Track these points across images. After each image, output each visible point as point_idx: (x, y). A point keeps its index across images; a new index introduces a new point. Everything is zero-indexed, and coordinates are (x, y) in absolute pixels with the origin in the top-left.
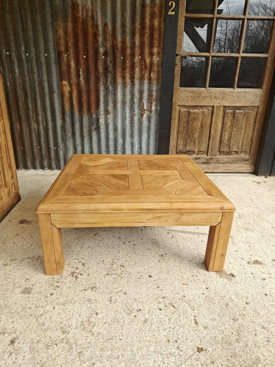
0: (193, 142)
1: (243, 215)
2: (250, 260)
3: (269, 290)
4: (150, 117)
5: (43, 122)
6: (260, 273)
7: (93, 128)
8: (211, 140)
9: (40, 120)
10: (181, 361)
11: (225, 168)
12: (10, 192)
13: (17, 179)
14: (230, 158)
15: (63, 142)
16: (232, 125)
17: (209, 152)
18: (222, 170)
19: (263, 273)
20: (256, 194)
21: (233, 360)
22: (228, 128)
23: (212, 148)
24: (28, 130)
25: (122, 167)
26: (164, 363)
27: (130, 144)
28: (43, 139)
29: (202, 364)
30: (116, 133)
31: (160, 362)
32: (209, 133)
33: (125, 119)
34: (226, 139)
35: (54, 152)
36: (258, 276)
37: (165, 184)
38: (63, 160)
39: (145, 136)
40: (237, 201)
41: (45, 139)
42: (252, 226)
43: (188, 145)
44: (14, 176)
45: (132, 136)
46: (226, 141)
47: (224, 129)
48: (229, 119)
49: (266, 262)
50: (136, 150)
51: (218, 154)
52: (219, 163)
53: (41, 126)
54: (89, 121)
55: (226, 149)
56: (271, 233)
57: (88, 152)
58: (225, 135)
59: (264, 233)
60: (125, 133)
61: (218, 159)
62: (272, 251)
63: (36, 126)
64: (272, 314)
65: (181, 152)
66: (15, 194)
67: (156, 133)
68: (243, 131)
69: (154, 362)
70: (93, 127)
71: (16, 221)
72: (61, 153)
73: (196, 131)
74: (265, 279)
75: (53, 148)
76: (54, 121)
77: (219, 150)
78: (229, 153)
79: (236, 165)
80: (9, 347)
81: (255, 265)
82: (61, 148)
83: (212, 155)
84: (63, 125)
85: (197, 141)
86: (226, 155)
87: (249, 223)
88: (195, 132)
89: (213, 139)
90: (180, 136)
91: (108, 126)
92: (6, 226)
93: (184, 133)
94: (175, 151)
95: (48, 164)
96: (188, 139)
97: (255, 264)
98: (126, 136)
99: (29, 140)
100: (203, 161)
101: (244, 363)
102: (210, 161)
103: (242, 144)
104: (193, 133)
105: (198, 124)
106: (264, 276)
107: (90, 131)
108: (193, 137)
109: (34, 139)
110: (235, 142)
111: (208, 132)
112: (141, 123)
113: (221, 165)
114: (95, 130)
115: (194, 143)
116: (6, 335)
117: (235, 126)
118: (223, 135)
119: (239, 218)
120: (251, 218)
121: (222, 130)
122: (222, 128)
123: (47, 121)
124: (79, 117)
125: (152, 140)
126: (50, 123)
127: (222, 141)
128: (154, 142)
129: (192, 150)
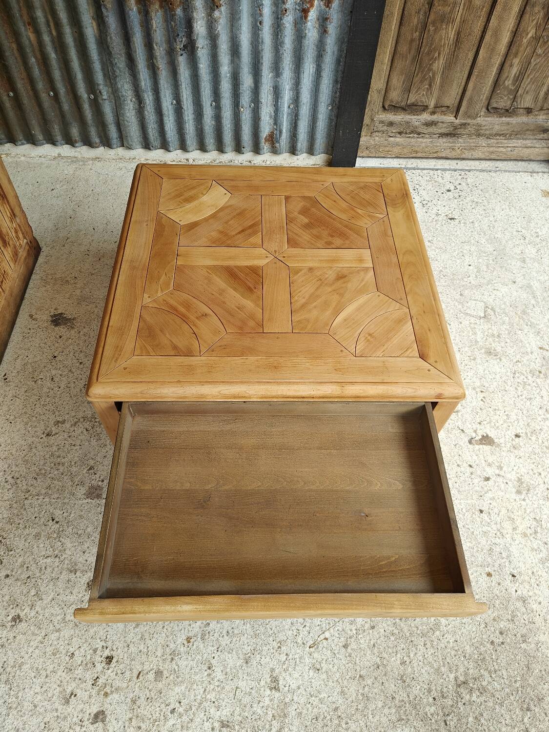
0: (427, 82)
1: (492, 309)
2: (474, 435)
3: (489, 502)
4: (327, 19)
5: (49, 26)
6: (484, 465)
7: (179, 46)
8: (473, 78)
9: (39, 20)
10: (329, 623)
11: (491, 149)
12: (17, 251)
13: (23, 211)
14: (508, 124)
15: (108, 81)
16: (537, 39)
17: (462, 109)
18: (483, 153)
19: (489, 465)
20: (538, 240)
21: (402, 625)
22: (525, 45)
23: (471, 99)
24: (14, 46)
25: (250, 231)
26: (305, 626)
27: (271, 89)
28: (57, 74)
29: (358, 629)
30: (236, 60)
31: (299, 624)
32: (471, 59)
33: (260, 24)
34: (513, 76)
35: (90, 106)
36: (479, 473)
37: (337, 312)
38: (113, 125)
39: (309, 68)
40: (491, 262)
41: (62, 72)
42: (503, 344)
43: (413, 90)
44: (17, 211)
45: (277, 70)
46: (510, 82)
47: (514, 50)
48: (535, 22)
49: (502, 441)
50: (286, 106)
51: (482, 113)
52: (479, 135)
53: (46, 38)
54: (167, 26)
55: (503, 102)
56: (532, 365)
57: (170, 107)
58: (511, 66)
59: (520, 365)
60: (259, 62)
61: (480, 126)
62: (521, 412)
63: (32, 36)
64: (479, 550)
65: (395, 108)
66: (27, 248)
67: (338, 62)
69: (292, 624)
70: (178, 43)
71: (45, 318)
72: (108, 110)
73: (439, 54)
74: (487, 479)
75: (85, 96)
76: (75, 25)
77: (486, 103)
78: (508, 112)
79: (519, 143)
80: (86, 594)
81: (481, 446)
82: (104, 97)
83: (469, 117)
84: (100, 36)
85: (438, 80)
86: (501, 115)
87: (499, 336)
88: (436, 55)
89: (480, 75)
90: (399, 64)
91: (215, 42)
92: (29, 331)
93: (410, 57)
94: (381, 104)
95: (80, 134)
96: (417, 75)
97: (481, 444)
98: (262, 70)
99: (24, 74)
100: (443, 131)
101: (415, 629)
102: (459, 131)
104: (432, 58)
105: (449, 33)
106: (490, 472)
107: (171, 53)
108: (430, 70)
109: (36, 72)
110: (533, 83)
111: (471, 56)
112: (300, 37)
113: (483, 142)
114: (184, 50)
115: (430, 85)
116: (78, 574)
117: (546, 41)
118: (507, 65)
119: (482, 321)
120: (507, 319)
121: (509, 50)
122: (511, 44)
123: (58, 25)
124: (140, 12)
125: (326, 82)
126: (67, 31)
127: (501, 82)
128: (331, 86)
129: (422, 101)
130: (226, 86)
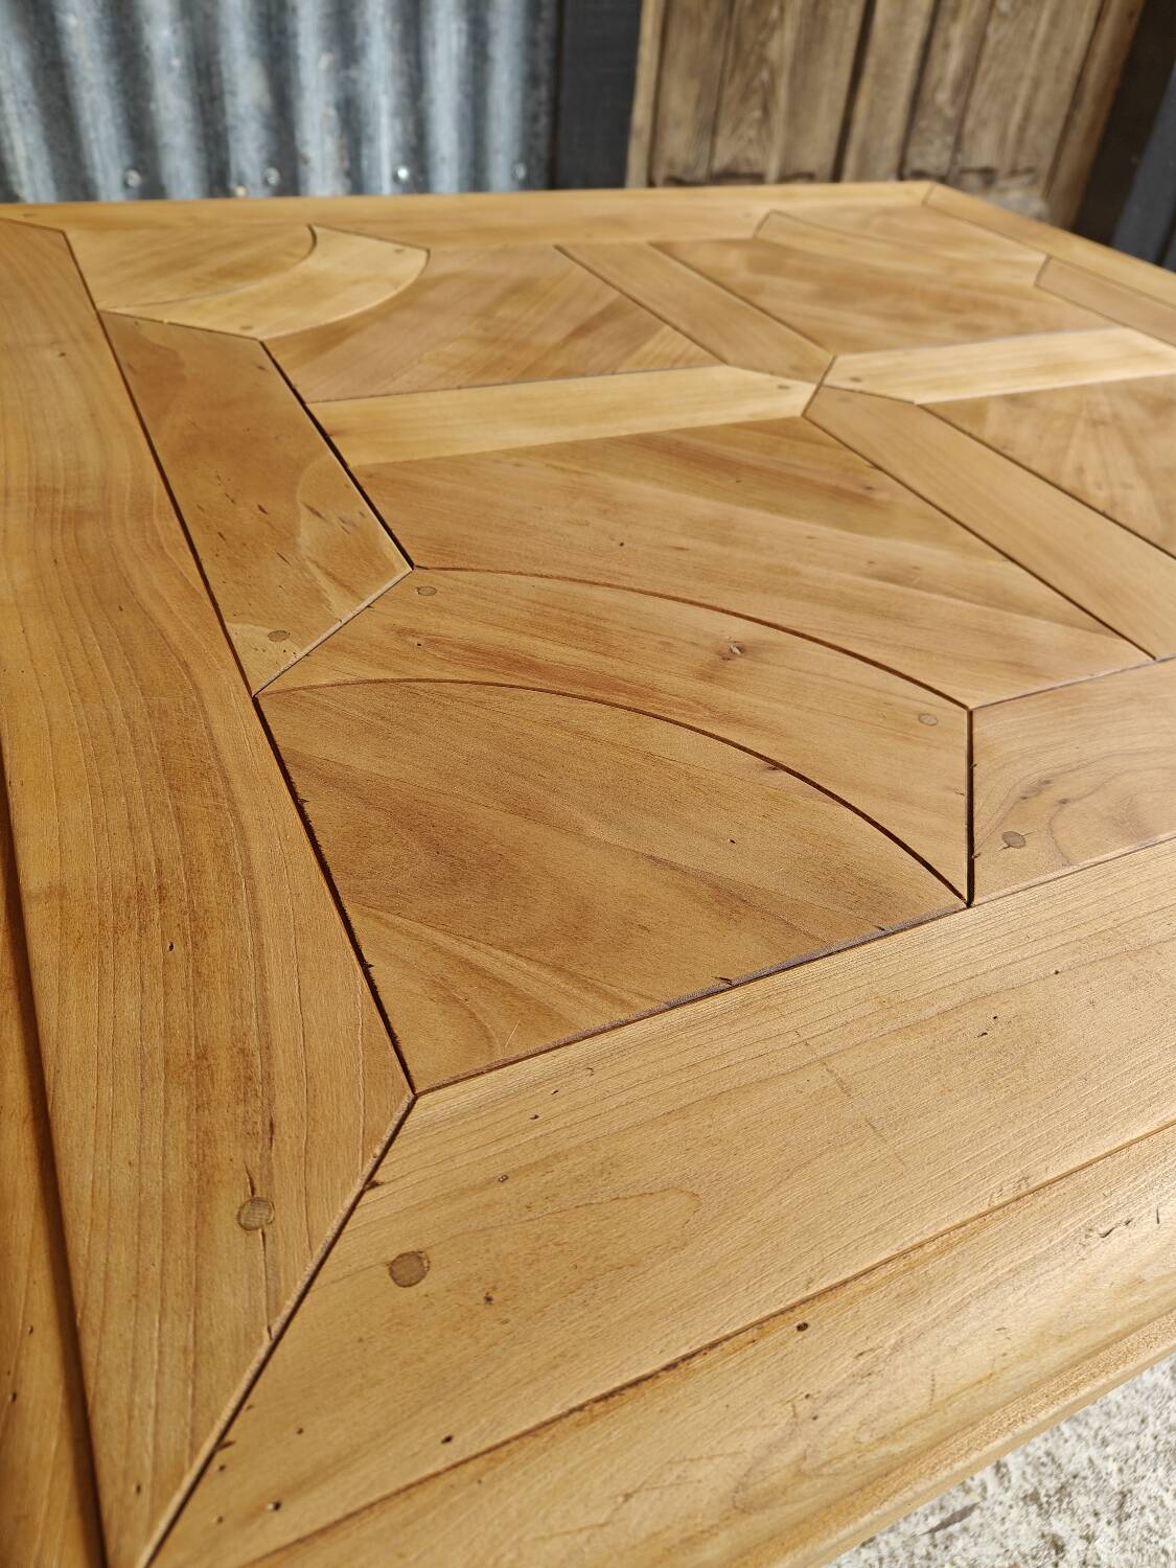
0: (756, 100)
8: (867, 84)
25: (616, 327)
27: (334, 112)
34: (951, 76)
43: (725, 129)
45: (344, 37)
46: (946, 95)
50: (386, 170)
55: (933, 155)
58: (947, 46)
68: (1045, 16)
73: (782, 10)
85: (782, 93)
88: (775, 13)
89: (879, 78)
90: (683, 45)
93: (708, 20)
94: (643, 177)
103: (1027, 115)
104: (766, 24)
108: (762, 60)
115: (766, 110)
118: (937, 44)
125: (505, 78)
127: (926, 95)
128: (518, 96)
129: (748, 161)
130: (171, 104)
